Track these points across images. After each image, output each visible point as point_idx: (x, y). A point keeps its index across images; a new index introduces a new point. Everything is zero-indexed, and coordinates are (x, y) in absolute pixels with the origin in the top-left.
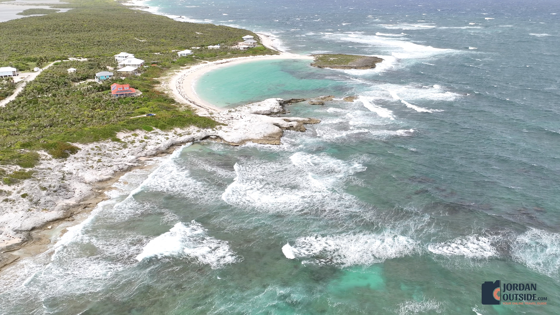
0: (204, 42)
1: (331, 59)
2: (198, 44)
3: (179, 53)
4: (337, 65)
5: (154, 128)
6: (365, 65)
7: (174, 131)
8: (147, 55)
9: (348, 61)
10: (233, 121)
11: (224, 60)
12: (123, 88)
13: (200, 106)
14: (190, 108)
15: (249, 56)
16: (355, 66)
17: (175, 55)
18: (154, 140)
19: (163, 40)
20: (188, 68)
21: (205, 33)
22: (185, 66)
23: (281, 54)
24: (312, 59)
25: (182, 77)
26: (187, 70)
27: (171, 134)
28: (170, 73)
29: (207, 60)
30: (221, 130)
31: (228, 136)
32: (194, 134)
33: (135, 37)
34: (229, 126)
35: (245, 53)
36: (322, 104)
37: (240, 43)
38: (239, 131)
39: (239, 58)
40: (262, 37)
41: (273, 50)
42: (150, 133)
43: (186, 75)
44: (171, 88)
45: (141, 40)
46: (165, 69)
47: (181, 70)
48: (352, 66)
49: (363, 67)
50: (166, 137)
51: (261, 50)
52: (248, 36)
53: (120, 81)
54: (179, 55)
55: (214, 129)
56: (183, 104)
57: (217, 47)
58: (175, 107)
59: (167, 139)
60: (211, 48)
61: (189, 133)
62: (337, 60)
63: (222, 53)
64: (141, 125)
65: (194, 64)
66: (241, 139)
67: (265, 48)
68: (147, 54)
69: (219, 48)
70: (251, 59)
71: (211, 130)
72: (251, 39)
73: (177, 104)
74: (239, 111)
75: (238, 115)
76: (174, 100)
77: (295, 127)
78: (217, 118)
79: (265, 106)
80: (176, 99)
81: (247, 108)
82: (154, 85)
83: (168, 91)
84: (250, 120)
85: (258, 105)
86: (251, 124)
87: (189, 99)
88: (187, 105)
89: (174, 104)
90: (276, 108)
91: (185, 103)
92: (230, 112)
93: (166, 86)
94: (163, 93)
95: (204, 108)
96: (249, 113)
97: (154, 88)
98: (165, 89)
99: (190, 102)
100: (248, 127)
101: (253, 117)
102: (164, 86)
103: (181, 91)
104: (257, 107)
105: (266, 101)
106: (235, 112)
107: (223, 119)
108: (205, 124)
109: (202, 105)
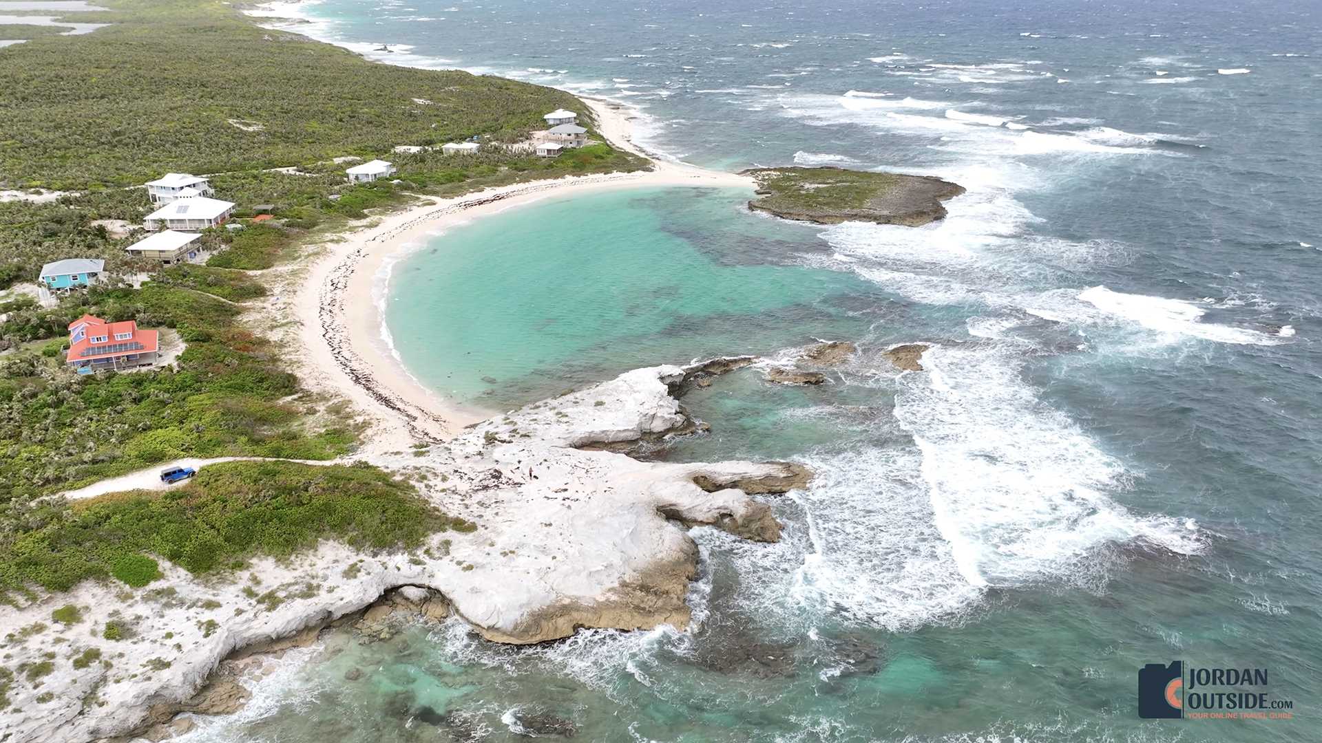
0: (435, 129)
1: (807, 186)
2: (414, 138)
3: (352, 171)
4: (831, 211)
5: (164, 565)
6: (914, 209)
7: (245, 575)
8: (255, 177)
9: (861, 195)
10: (501, 495)
11: (488, 193)
12: (111, 336)
13: (387, 402)
14: (349, 416)
15: (562, 176)
16: (886, 212)
17: (337, 177)
18: (144, 647)
19: (314, 125)
20: (371, 226)
21: (440, 100)
22: (365, 216)
23: (657, 168)
24: (749, 184)
25: (349, 263)
26: (367, 230)
27: (230, 595)
28: (311, 248)
29: (435, 193)
30: (448, 558)
31: (475, 591)
32: (331, 590)
33: (231, 116)
34: (481, 530)
35: (551, 166)
36: (817, 383)
37: (539, 134)
38: (521, 561)
39: (534, 183)
40: (600, 110)
41: (632, 155)
42: (139, 594)
43: (362, 253)
44: (301, 314)
45: (249, 125)
46: (296, 230)
47: (347, 235)
48: (877, 213)
49: (910, 216)
50: (207, 616)
51: (597, 157)
52: (560, 114)
53: (120, 294)
54: (352, 177)
55: (420, 553)
56: (322, 397)
57: (469, 146)
58: (290, 415)
59: (210, 627)
60: (452, 152)
61: (310, 587)
62: (827, 190)
63: (484, 167)
64: (108, 553)
65: (395, 209)
66: (526, 610)
67: (610, 150)
68: (255, 172)
69: (474, 151)
70: (568, 187)
71: (406, 557)
72: (568, 121)
73: (300, 397)
74: (526, 439)
75: (519, 462)
76: (298, 374)
77: (740, 521)
78: (440, 478)
79: (618, 405)
80: (306, 370)
81: (555, 418)
82: (243, 304)
83: (285, 328)
84: (566, 490)
85: (593, 402)
86: (570, 512)
87: (355, 365)
88: (341, 399)
89: (289, 398)
90: (659, 415)
91: (332, 392)
92: (491, 439)
93: (283, 306)
94: (263, 342)
95: (399, 409)
96: (562, 443)
97: (239, 318)
98: (274, 323)
99: (357, 380)
100: (558, 535)
101: (578, 464)
102: (278, 306)
103: (333, 327)
104: (591, 410)
105: (621, 383)
106: (510, 442)
107: (464, 486)
108: (383, 528)
109: (397, 393)
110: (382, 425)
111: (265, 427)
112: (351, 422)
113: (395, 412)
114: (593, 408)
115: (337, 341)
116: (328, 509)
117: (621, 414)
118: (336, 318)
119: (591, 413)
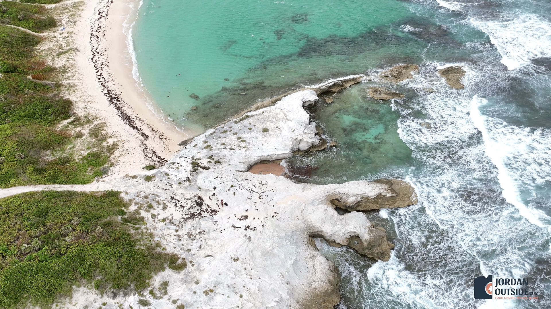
10: (203, 224)
13: (130, 121)
14: (104, 139)
34: (189, 267)
38: (218, 301)
44: (78, 42)
55: (147, 293)
56: (87, 121)
58: (65, 137)
71: (137, 298)
73: (73, 122)
74: (218, 165)
75: (215, 188)
76: (72, 98)
77: (365, 244)
78: (161, 207)
79: (278, 132)
80: (78, 94)
81: (236, 142)
82: (42, 34)
83: (67, 55)
84: (246, 217)
85: (261, 128)
86: (250, 244)
87: (111, 86)
88: (100, 122)
89: (65, 122)
90: (305, 140)
91: (94, 115)
92: (196, 166)
93: (67, 35)
94: (52, 70)
95: (137, 128)
96: (243, 167)
97: (38, 47)
98: (61, 50)
99: (111, 101)
100: (243, 270)
101: (254, 189)
102: (63, 35)
103: (98, 51)
104: (260, 135)
105: (278, 111)
106: (208, 169)
107: (178, 215)
108: (120, 273)
109: (136, 112)
110: (126, 146)
111: (48, 152)
112: (105, 144)
113: (134, 131)
114: (261, 134)
115: (100, 63)
116: (80, 259)
117: (280, 139)
118: (100, 43)
119: (260, 138)
